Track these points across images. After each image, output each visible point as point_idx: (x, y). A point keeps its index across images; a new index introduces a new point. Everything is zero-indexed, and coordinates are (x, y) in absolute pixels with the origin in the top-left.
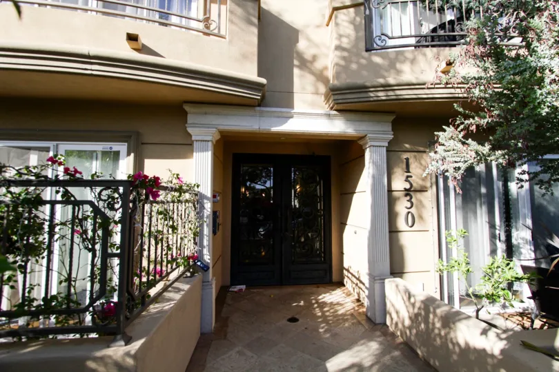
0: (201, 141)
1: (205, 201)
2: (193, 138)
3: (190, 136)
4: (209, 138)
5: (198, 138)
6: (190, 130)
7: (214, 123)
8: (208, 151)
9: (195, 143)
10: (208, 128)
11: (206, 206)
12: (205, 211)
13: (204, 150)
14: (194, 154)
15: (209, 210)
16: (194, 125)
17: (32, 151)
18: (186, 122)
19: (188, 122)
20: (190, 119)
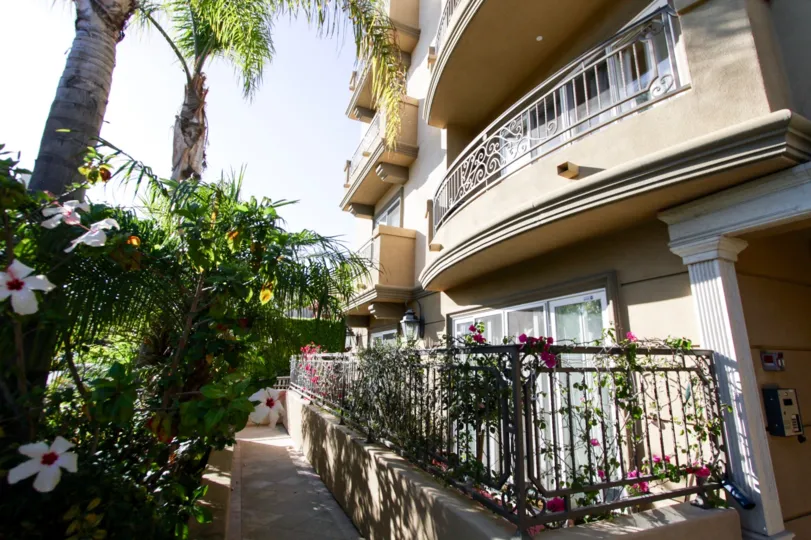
0: (700, 262)
1: (728, 369)
2: (685, 261)
3: (679, 259)
4: (712, 255)
5: (693, 259)
6: (675, 250)
7: (714, 226)
8: (715, 277)
9: (690, 268)
10: (705, 238)
11: (730, 377)
12: (732, 388)
13: (708, 276)
14: (693, 286)
15: (739, 386)
16: (683, 240)
17: (534, 313)
18: (667, 239)
19: (672, 238)
20: (673, 233)
